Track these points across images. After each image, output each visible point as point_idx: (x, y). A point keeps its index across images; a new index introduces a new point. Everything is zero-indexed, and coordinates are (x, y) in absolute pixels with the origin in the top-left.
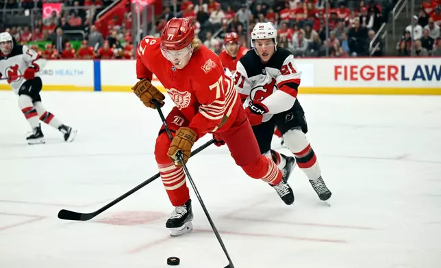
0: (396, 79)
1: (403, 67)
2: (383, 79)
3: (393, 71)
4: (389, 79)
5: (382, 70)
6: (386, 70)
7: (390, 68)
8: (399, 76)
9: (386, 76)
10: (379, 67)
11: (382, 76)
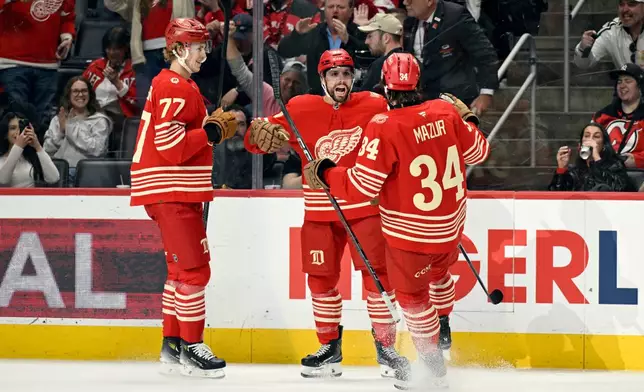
0: (575, 296)
1: (608, 240)
2: (520, 295)
3: (562, 257)
4: (544, 296)
5: (511, 252)
6: (528, 252)
7: (548, 240)
8: (588, 281)
9: (528, 280)
10: (498, 238)
11: (511, 280)
